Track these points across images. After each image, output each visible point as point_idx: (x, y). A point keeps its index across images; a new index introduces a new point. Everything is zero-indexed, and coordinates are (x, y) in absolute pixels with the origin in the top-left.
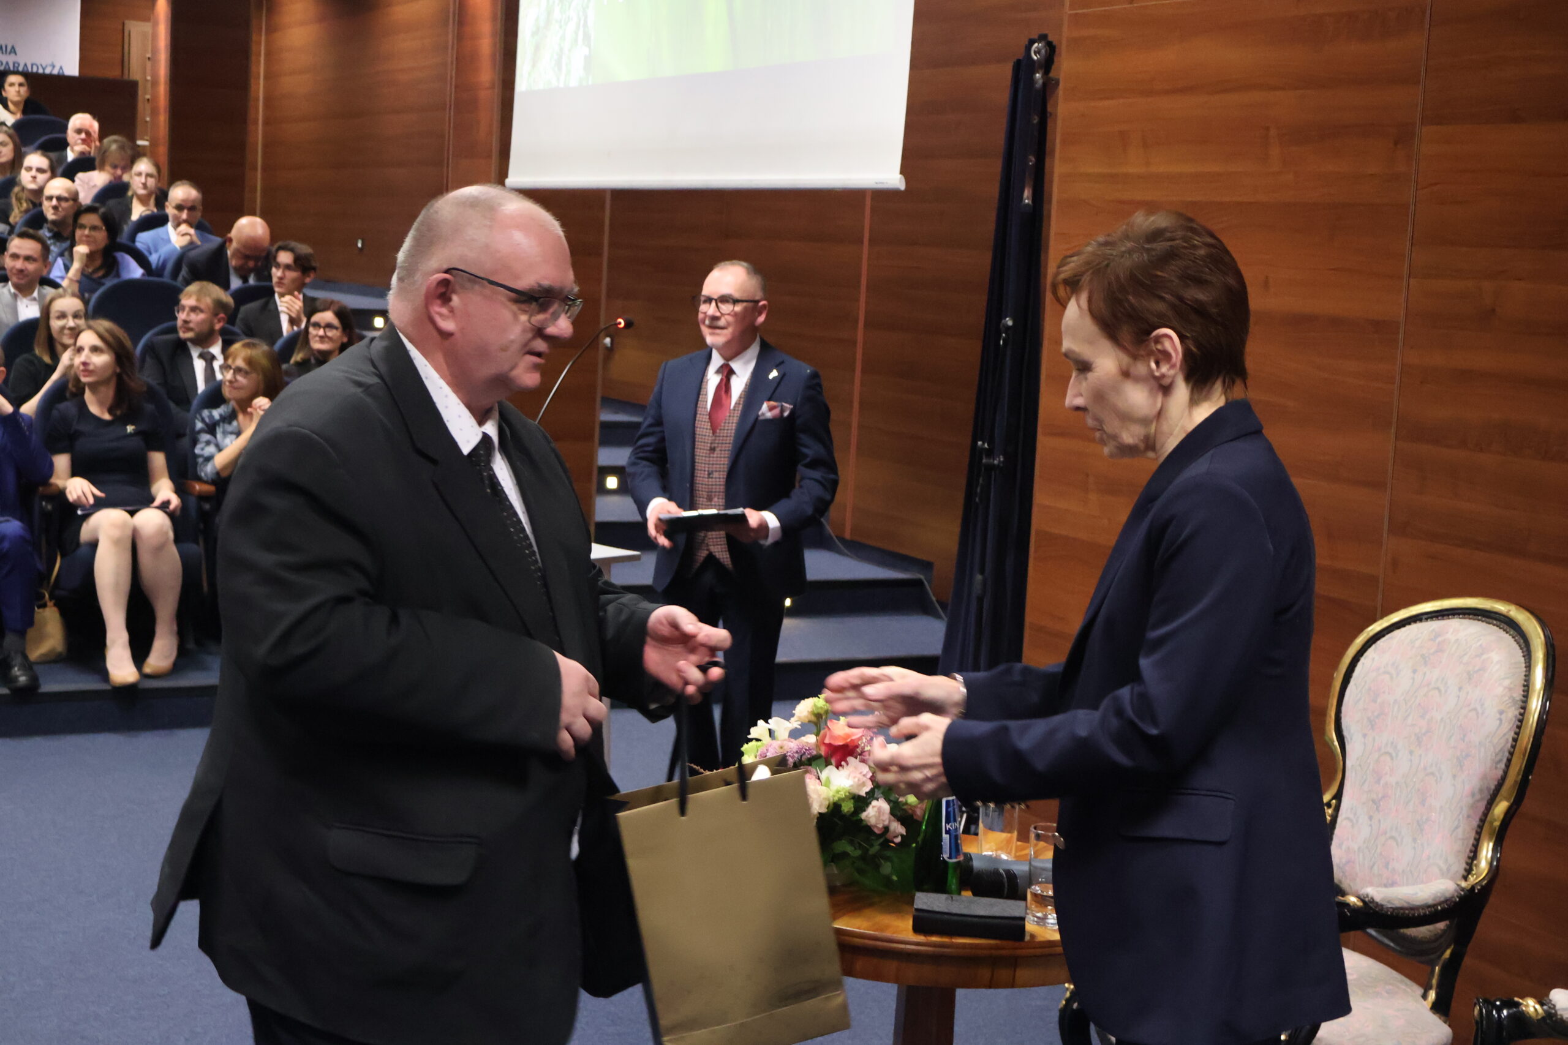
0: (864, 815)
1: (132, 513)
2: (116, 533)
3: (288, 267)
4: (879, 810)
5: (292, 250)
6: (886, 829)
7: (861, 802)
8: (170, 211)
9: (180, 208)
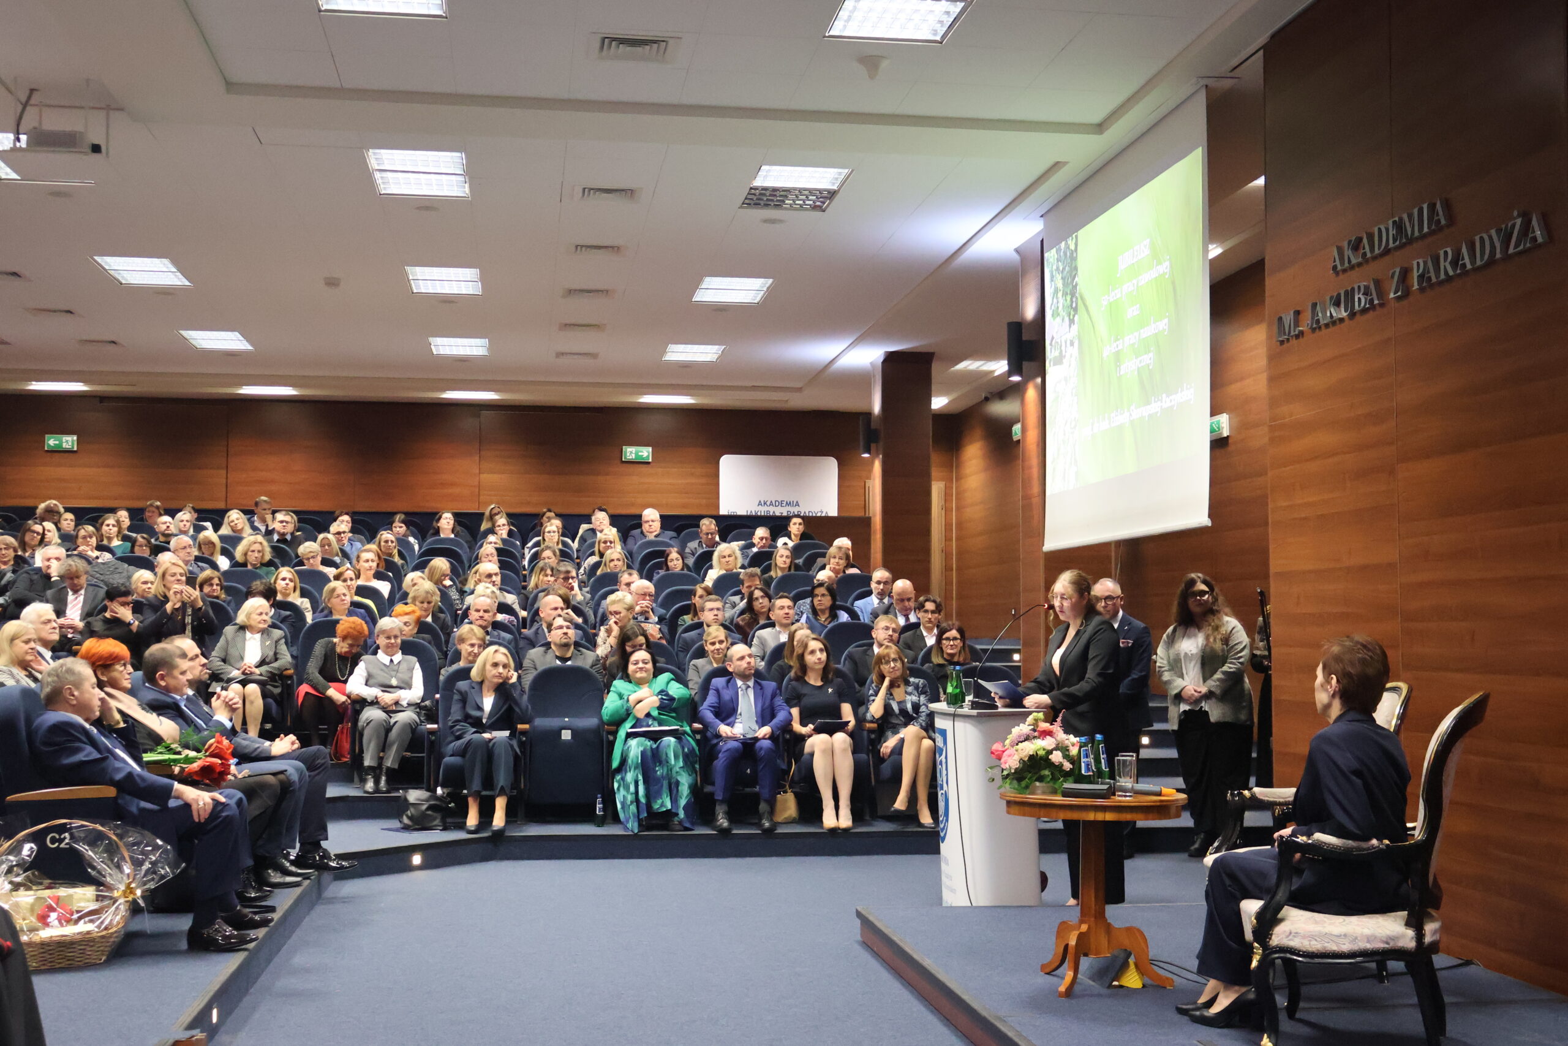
0: (1050, 757)
1: (831, 736)
2: (823, 747)
3: (933, 612)
4: (1057, 755)
5: (934, 601)
6: (1061, 765)
7: (1050, 752)
8: (873, 585)
9: (879, 583)
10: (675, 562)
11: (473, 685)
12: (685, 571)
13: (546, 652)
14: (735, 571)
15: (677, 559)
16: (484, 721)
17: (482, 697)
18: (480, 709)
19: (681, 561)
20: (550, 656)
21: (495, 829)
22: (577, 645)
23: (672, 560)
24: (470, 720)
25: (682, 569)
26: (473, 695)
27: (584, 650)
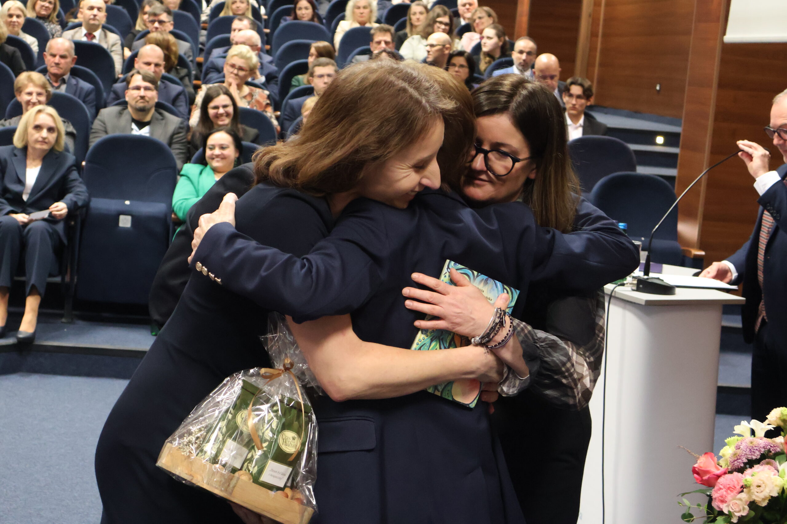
8: (515, 56)
9: (521, 52)
10: (304, 11)
11: (16, 152)
12: (316, 23)
13: (120, 113)
14: (368, 25)
15: (306, 8)
16: (25, 198)
17: (25, 166)
18: (21, 182)
19: (310, 11)
20: (126, 117)
21: (21, 336)
22: (159, 106)
23: (300, 9)
24: (8, 196)
25: (312, 19)
26: (14, 164)
27: (167, 114)
